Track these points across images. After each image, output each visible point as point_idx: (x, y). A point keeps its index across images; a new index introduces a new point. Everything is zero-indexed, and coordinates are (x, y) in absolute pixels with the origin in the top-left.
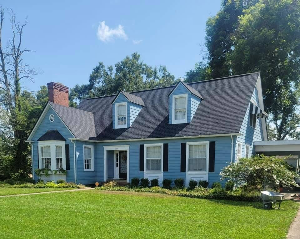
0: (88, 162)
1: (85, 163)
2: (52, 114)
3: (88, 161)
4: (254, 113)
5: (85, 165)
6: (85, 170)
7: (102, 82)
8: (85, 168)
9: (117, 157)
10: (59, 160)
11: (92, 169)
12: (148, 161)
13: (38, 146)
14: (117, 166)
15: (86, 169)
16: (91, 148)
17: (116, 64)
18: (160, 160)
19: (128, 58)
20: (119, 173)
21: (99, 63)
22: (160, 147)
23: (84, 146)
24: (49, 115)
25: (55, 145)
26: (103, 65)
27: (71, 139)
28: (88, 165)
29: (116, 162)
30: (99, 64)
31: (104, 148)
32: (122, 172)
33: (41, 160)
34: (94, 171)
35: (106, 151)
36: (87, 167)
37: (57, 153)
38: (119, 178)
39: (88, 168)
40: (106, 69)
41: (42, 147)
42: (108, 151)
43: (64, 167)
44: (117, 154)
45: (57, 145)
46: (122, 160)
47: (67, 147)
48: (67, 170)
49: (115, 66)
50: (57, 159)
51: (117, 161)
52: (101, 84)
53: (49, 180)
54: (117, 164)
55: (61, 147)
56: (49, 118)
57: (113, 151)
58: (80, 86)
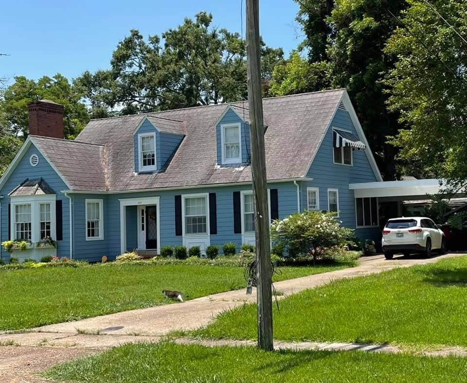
0: (93, 226)
1: (89, 226)
2: (34, 153)
3: (93, 223)
4: (338, 146)
5: (89, 231)
6: (88, 239)
7: (138, 64)
8: (89, 235)
9: (143, 214)
10: (45, 226)
11: (101, 236)
12: (188, 219)
13: (9, 205)
14: (143, 229)
15: (89, 237)
16: (98, 204)
17: (164, 33)
18: (205, 218)
19: (188, 22)
20: (145, 240)
21: (132, 31)
22: (204, 199)
23: (87, 201)
24: (30, 156)
25: (38, 202)
26: (139, 34)
27: (65, 192)
28: (93, 231)
29: (141, 224)
30: (130, 32)
31: (121, 202)
32: (151, 238)
33: (14, 226)
34: (103, 239)
35: (123, 207)
36: (92, 233)
37: (42, 216)
38: (146, 248)
39: (93, 235)
40: (146, 41)
41: (17, 207)
42: (127, 207)
43: (53, 235)
44: (143, 211)
45: (42, 202)
46: (150, 220)
47: (59, 204)
48: (57, 240)
49: (164, 37)
50: (42, 224)
51: (143, 222)
52: (136, 69)
53: (28, 258)
54: (143, 226)
55: (48, 205)
56: (29, 160)
57: (136, 206)
58: (94, 74)
